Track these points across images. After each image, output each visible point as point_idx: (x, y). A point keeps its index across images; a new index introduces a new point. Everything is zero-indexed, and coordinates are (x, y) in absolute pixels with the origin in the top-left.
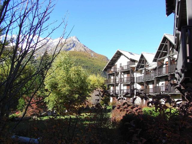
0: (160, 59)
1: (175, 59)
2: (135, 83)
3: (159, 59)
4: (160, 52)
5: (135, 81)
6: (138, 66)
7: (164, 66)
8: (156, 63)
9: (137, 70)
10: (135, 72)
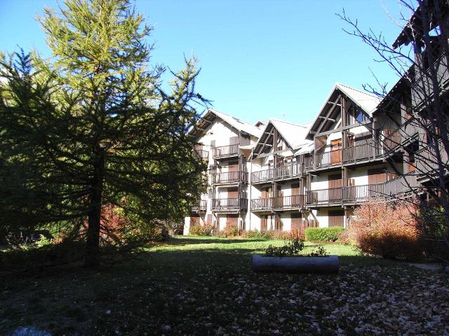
0: (321, 134)
1: (353, 136)
2: (249, 186)
3: (318, 134)
4: (323, 120)
5: (249, 182)
6: (259, 147)
7: (328, 149)
8: (312, 142)
9: (254, 157)
10: (249, 161)
